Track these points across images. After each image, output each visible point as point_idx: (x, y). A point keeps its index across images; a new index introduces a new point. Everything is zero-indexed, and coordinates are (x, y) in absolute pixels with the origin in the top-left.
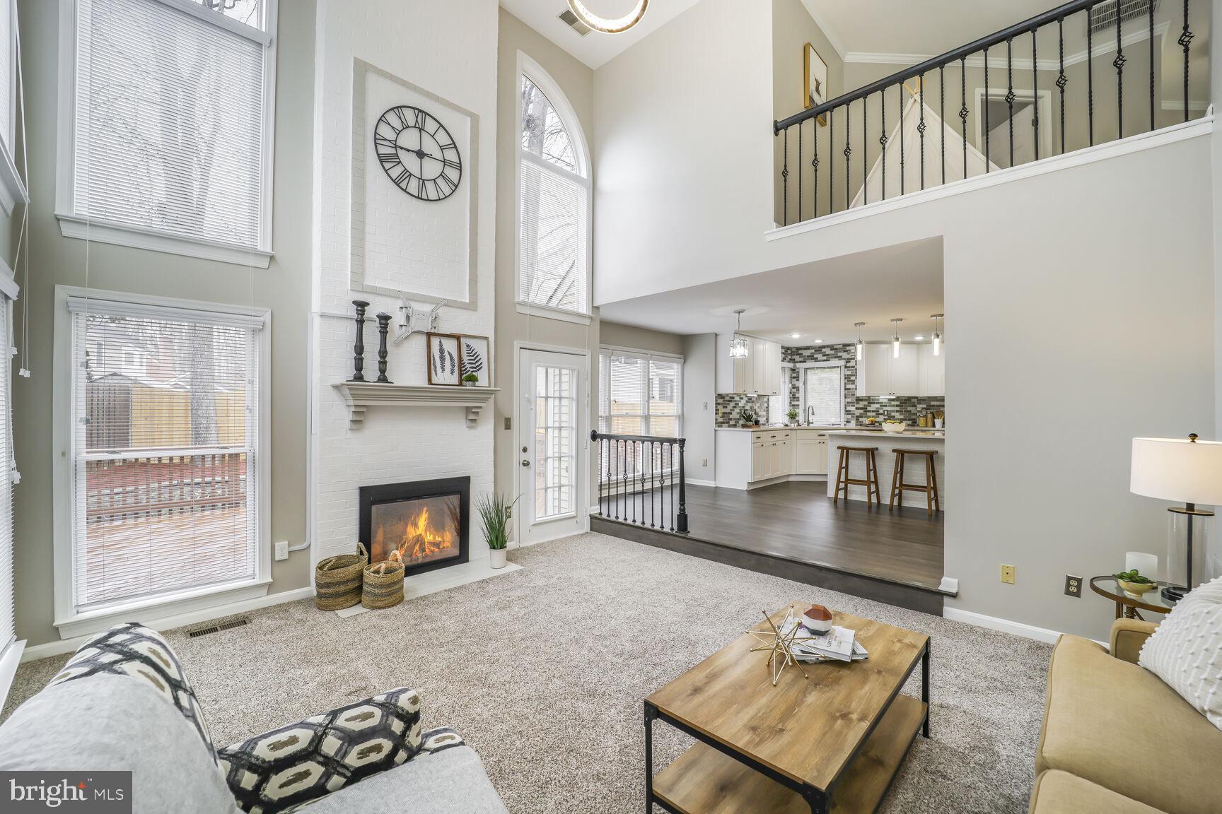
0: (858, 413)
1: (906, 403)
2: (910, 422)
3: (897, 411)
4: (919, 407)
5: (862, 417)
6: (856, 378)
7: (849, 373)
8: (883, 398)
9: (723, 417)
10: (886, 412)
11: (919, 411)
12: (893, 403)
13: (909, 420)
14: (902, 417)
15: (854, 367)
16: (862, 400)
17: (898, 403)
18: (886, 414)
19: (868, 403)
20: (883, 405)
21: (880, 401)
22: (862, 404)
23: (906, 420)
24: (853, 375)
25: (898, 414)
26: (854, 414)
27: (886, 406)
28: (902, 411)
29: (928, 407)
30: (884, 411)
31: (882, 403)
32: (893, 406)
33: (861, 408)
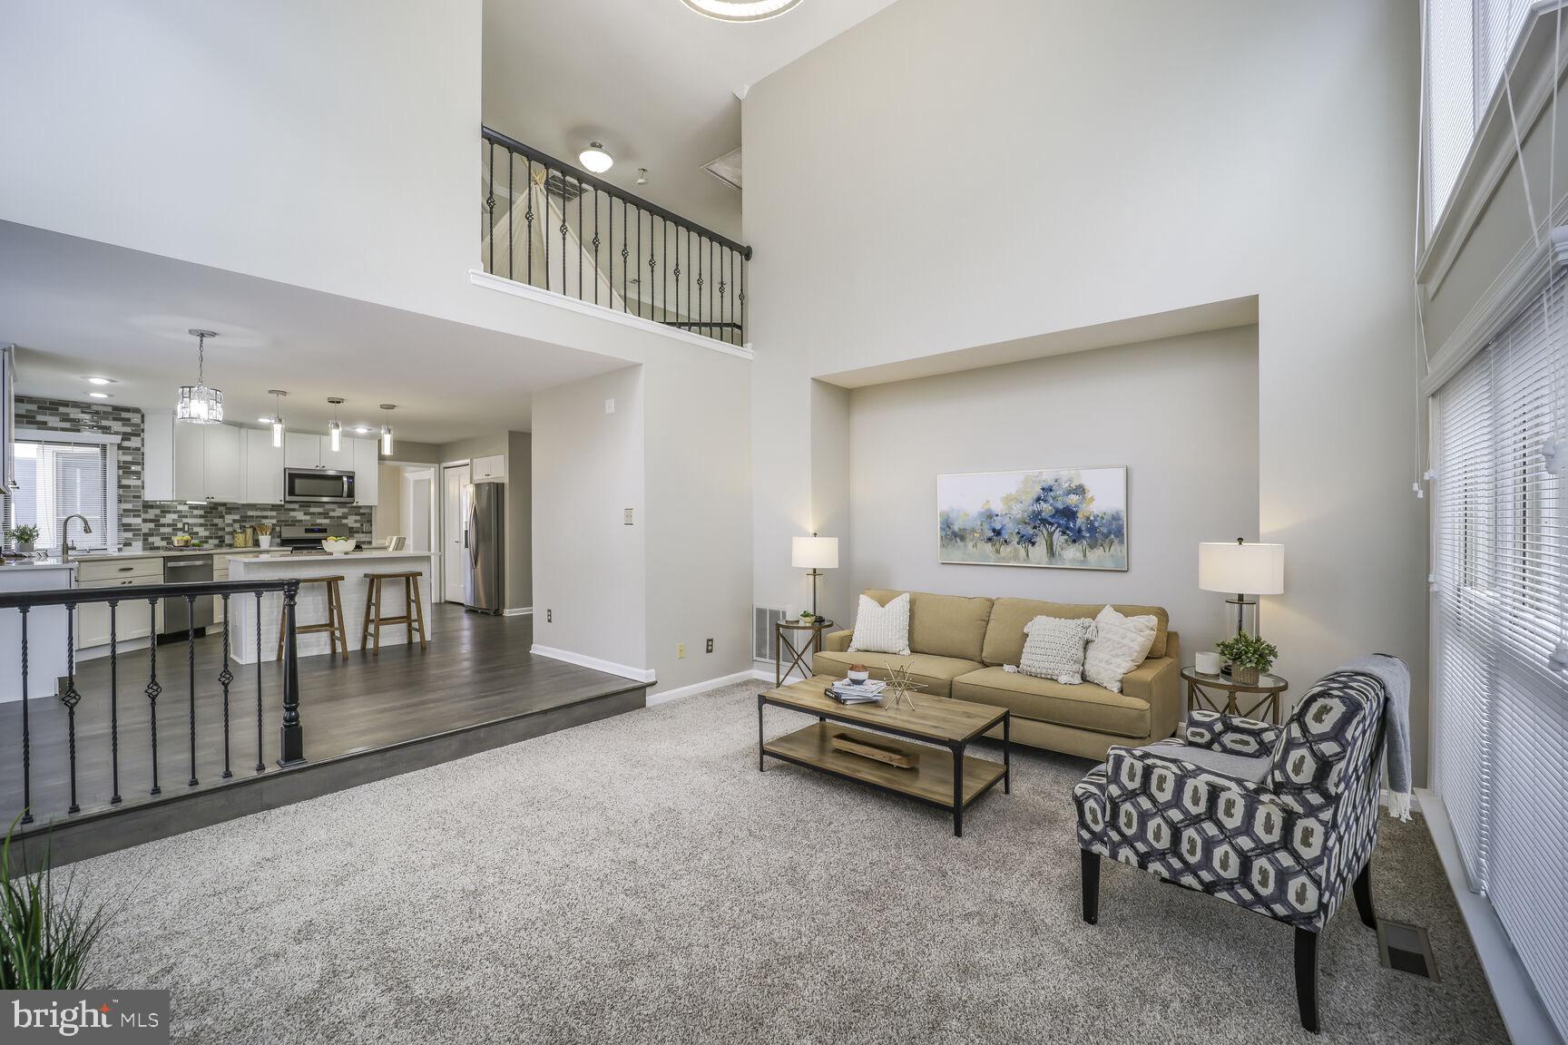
0: (146, 528)
1: (211, 513)
2: (216, 542)
3: (201, 525)
4: (229, 518)
5: (152, 535)
6: (143, 469)
7: (129, 458)
8: (183, 504)
10: (186, 526)
11: (229, 525)
12: (195, 512)
13: (216, 538)
14: (207, 534)
15: (138, 449)
16: (152, 507)
17: (202, 512)
19: (162, 511)
20: (182, 516)
21: (178, 509)
22: (152, 514)
23: (211, 538)
24: (138, 464)
25: (203, 528)
26: (140, 530)
27: (186, 517)
28: (207, 525)
29: (244, 518)
30: (184, 524)
31: (181, 512)
32: (196, 517)
33: (151, 521)
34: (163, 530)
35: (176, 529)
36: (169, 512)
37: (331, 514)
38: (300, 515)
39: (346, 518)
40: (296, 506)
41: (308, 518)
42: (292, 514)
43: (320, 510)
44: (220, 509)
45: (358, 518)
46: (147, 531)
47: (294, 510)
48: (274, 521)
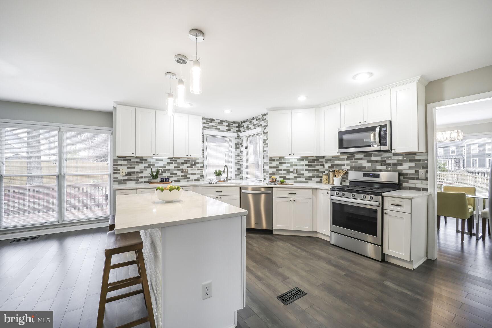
0: (271, 171)
1: (314, 162)
2: (318, 179)
3: (306, 170)
4: (327, 165)
5: (274, 175)
6: (268, 142)
7: (265, 138)
8: (294, 159)
9: (126, 175)
10: (295, 171)
11: (326, 170)
12: (302, 162)
13: (317, 177)
14: (311, 175)
15: (267, 133)
16: (274, 160)
18: (295, 172)
19: (280, 163)
20: (292, 165)
21: (291, 161)
22: (274, 164)
23: (314, 177)
25: (307, 172)
26: (268, 172)
27: (296, 165)
28: (311, 170)
29: (334, 166)
30: (294, 169)
31: (292, 162)
32: (303, 165)
33: (274, 167)
34: (280, 172)
35: (289, 172)
36: (285, 163)
37: (388, 161)
38: (364, 163)
39: (401, 165)
40: (361, 156)
41: (369, 165)
42: (360, 162)
43: (379, 158)
44: (321, 160)
45: (413, 164)
46: (272, 173)
47: (360, 159)
48: (348, 168)
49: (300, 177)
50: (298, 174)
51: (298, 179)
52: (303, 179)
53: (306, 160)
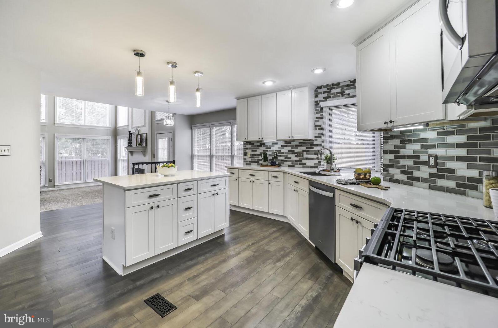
0: (387, 158)
3: (460, 159)
9: (251, 157)
10: (432, 160)
12: (451, 139)
14: (474, 173)
16: (392, 137)
18: (432, 162)
19: (402, 142)
20: (426, 146)
22: (392, 144)
25: (463, 164)
27: (433, 146)
28: (475, 159)
30: (429, 157)
31: (426, 140)
32: (451, 146)
33: (391, 152)
34: (403, 162)
35: (419, 163)
36: (410, 142)
46: (388, 162)
49: (443, 177)
50: (439, 170)
51: (440, 182)
52: (452, 184)
53: (459, 133)
